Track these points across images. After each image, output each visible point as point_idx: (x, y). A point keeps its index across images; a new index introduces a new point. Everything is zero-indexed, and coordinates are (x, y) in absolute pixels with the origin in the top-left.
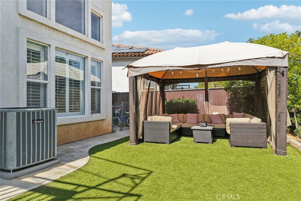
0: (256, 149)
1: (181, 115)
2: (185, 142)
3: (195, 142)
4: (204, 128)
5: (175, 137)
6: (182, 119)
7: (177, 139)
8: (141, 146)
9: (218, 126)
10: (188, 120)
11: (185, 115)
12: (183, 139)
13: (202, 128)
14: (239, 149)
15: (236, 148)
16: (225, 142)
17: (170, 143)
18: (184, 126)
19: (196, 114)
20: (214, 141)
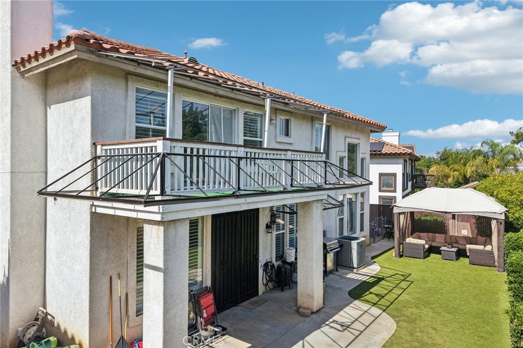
0: (487, 267)
1: (430, 234)
2: (435, 259)
3: (442, 259)
4: (450, 250)
5: (427, 254)
6: (431, 238)
7: (428, 256)
8: (402, 259)
9: (461, 247)
10: (437, 240)
11: (434, 235)
12: (433, 255)
13: (448, 249)
14: (475, 266)
15: (473, 266)
16: (466, 260)
17: (424, 258)
18: (434, 244)
19: (444, 235)
20: (457, 259)
